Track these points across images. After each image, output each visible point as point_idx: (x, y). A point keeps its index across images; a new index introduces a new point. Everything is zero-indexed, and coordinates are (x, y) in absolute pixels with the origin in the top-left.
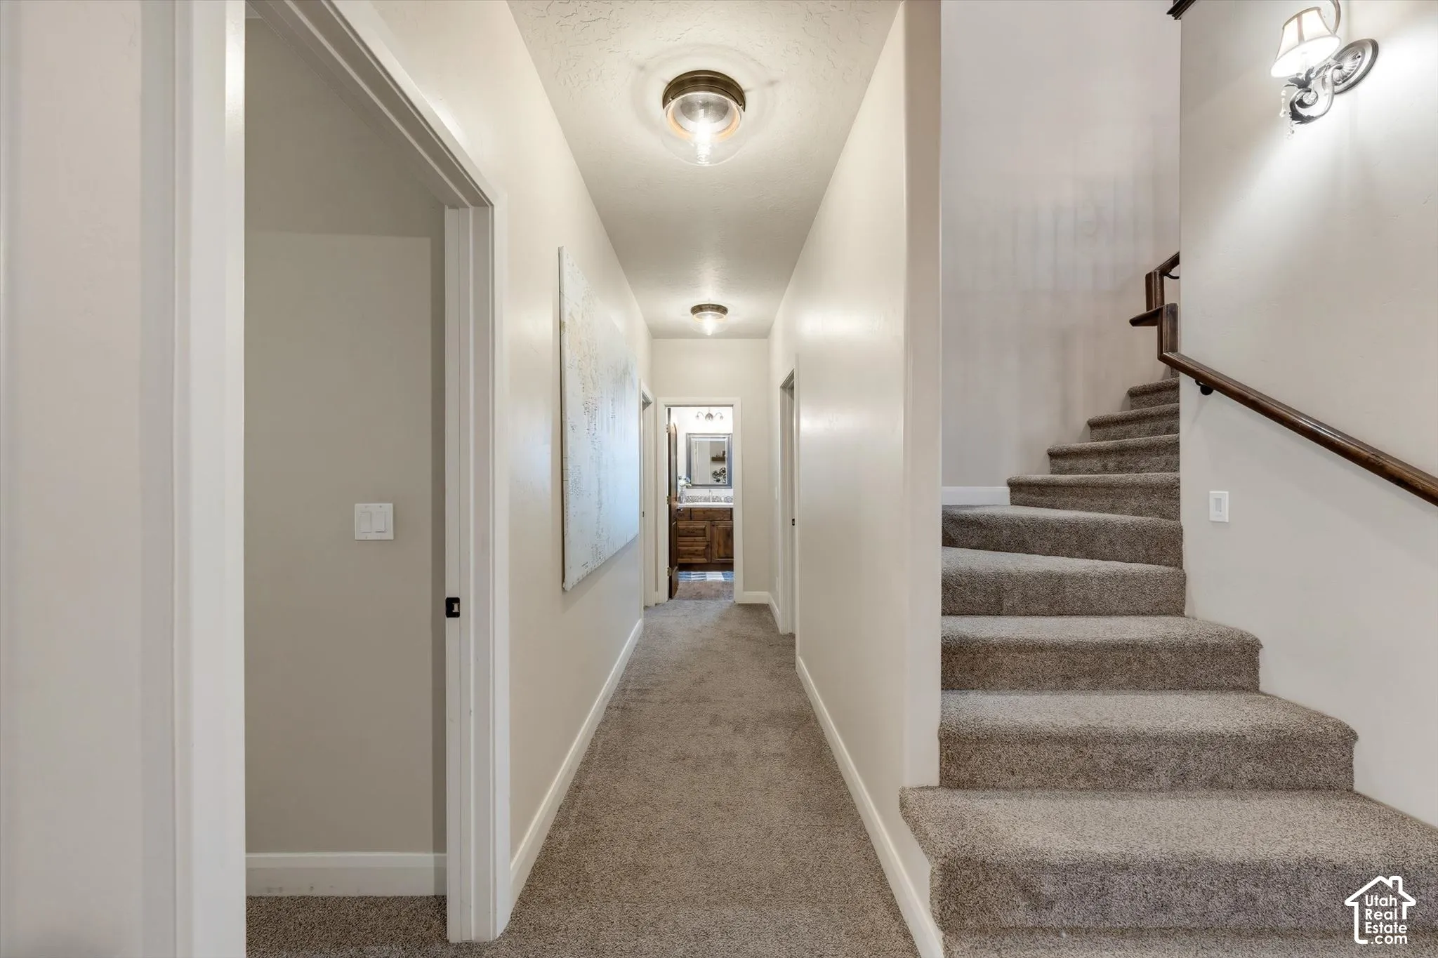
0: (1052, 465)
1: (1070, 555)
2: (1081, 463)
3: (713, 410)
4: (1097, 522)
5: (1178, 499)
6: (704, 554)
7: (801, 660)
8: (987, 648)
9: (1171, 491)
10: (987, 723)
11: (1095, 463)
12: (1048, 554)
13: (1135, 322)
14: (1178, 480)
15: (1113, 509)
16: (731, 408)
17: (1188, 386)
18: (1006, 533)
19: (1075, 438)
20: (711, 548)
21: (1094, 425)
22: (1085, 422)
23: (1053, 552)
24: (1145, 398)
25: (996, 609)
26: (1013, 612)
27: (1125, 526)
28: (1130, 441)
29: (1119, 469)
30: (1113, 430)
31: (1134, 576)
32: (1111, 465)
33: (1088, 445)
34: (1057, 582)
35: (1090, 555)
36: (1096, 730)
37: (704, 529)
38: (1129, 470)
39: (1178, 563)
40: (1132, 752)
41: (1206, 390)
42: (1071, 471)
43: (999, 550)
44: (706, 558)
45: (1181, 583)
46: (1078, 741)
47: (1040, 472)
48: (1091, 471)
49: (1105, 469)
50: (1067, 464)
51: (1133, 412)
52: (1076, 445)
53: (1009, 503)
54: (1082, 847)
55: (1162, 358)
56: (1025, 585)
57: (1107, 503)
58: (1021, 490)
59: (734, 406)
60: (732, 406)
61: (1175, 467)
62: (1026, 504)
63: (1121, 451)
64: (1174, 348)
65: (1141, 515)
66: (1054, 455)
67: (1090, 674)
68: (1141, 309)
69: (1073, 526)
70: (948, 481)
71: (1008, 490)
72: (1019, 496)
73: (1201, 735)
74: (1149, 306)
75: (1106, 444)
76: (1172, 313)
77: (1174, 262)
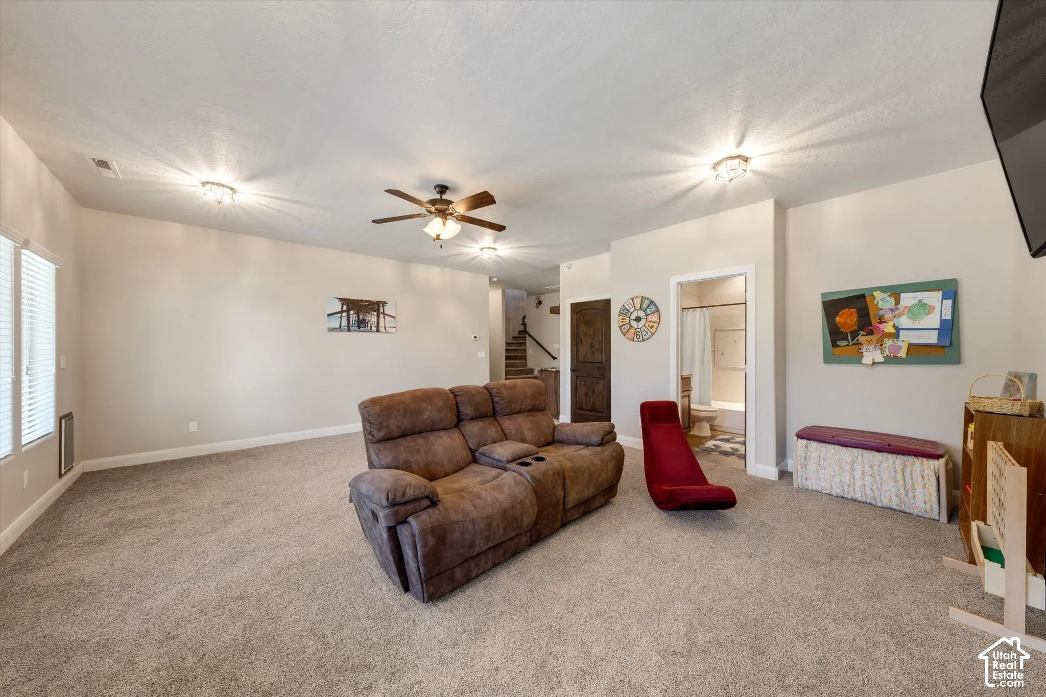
9: (525, 350)
11: (515, 345)
14: (526, 348)
17: (527, 334)
21: (514, 337)
22: (512, 337)
24: (522, 334)
28: (519, 341)
30: (517, 339)
32: (517, 345)
38: (522, 346)
39: (526, 360)
41: (529, 337)
50: (509, 345)
51: (520, 336)
61: (526, 346)
63: (518, 343)
64: (525, 329)
65: (521, 353)
74: (523, 322)
75: (515, 342)
76: (526, 324)
77: (526, 316)
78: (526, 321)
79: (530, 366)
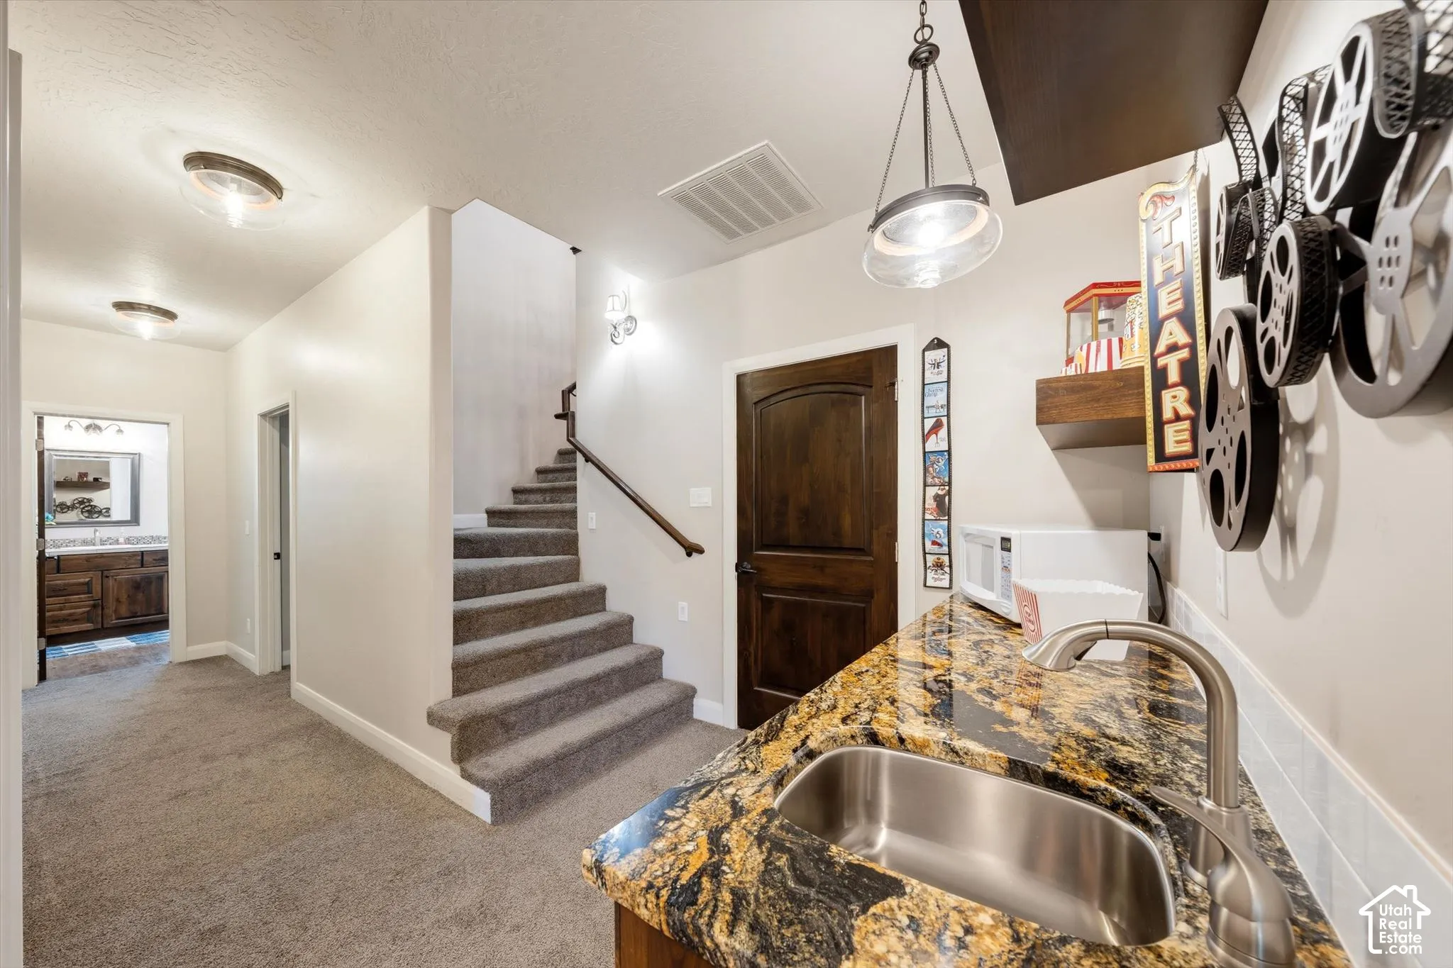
0: (515, 498)
1: (524, 556)
2: (532, 497)
3: (123, 425)
4: (537, 534)
5: (576, 518)
6: (88, 618)
7: (301, 685)
8: (480, 613)
9: (573, 513)
10: (480, 652)
11: (539, 497)
12: (513, 556)
13: (558, 416)
14: (576, 507)
15: (547, 526)
16: (166, 426)
17: (579, 457)
18: (486, 545)
19: (529, 481)
20: (103, 609)
21: (540, 472)
22: (534, 470)
23: (515, 554)
24: (567, 456)
25: (483, 593)
26: (493, 593)
27: (552, 534)
28: (557, 484)
29: (552, 501)
30: (550, 476)
31: (556, 563)
32: (548, 499)
33: (536, 485)
34: (516, 571)
35: (536, 554)
36: (535, 641)
37: (87, 584)
38: (557, 502)
39: (576, 553)
40: (552, 649)
41: (587, 461)
42: (526, 502)
43: (482, 557)
44: (92, 623)
45: (578, 563)
46: (526, 650)
47: (507, 503)
48: (537, 502)
49: (545, 501)
50: (523, 497)
51: (560, 465)
52: (528, 485)
53: (486, 524)
54: (527, 693)
55: (569, 440)
56: (500, 575)
57: (545, 522)
58: (495, 516)
59: (171, 425)
60: (168, 424)
61: (574, 500)
62: (499, 526)
63: (553, 490)
64: (573, 436)
65: (560, 527)
66: (516, 491)
67: (535, 618)
68: (560, 411)
69: (526, 537)
70: (457, 511)
71: (485, 516)
72: (493, 521)
73: (580, 632)
74: (563, 410)
75: (544, 485)
76: (573, 415)
77: (574, 387)
78: (580, 404)
79: (591, 575)
